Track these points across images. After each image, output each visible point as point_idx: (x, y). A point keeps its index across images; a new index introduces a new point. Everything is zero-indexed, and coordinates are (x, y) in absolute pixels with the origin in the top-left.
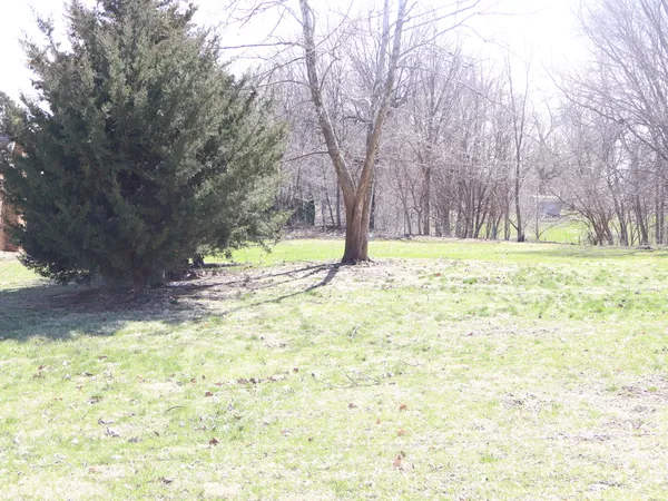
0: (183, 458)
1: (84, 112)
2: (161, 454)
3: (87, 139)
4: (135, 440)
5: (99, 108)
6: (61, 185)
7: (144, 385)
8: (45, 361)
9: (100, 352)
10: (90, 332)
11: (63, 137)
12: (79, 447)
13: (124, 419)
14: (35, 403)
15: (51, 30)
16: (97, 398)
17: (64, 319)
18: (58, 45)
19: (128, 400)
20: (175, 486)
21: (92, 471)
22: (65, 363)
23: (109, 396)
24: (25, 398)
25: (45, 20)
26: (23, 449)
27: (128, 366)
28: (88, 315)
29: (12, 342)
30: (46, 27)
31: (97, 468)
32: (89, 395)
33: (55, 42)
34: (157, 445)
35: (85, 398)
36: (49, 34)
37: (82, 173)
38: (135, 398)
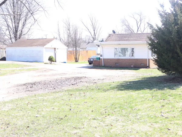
0: (177, 124)
1: (171, 28)
2: (172, 122)
3: (172, 36)
4: (167, 118)
5: (174, 27)
6: (165, 48)
7: (177, 104)
8: (154, 95)
9: (170, 94)
10: (170, 88)
11: (166, 35)
12: (152, 118)
13: (168, 112)
14: (147, 106)
15: (164, 7)
16: (163, 106)
17: (165, 85)
18: (165, 10)
19: (171, 107)
20: (171, 131)
21: (152, 124)
22: (159, 96)
23: (167, 106)
24: (145, 105)
25: (162, 4)
26: (138, 117)
27: (175, 98)
28: (172, 84)
29: (149, 90)
30: (162, 6)
31: (154, 124)
32: (161, 105)
33: (164, 10)
34: (172, 120)
35: (160, 105)
36: (163, 8)
37: (171, 45)
38: (173, 107)
